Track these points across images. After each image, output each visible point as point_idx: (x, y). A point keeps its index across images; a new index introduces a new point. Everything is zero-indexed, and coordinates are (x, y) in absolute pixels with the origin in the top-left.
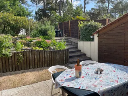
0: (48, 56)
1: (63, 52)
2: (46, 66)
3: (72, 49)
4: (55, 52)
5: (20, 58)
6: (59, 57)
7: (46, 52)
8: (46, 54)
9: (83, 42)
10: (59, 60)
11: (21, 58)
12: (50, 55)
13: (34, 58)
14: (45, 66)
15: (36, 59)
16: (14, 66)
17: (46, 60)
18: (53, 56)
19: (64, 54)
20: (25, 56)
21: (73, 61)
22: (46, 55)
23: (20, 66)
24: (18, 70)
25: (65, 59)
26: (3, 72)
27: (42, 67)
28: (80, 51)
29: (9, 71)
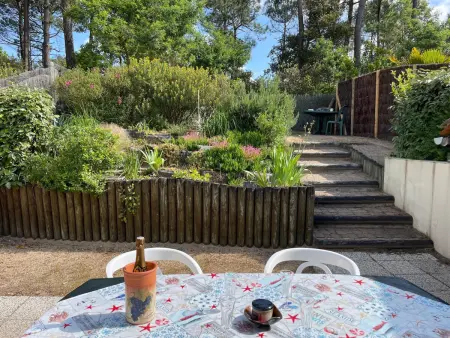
0: (224, 207)
1: (285, 198)
2: (214, 240)
3: (353, 190)
4: (251, 195)
5: (130, 201)
6: (267, 213)
7: (215, 191)
8: (215, 197)
9: (403, 161)
10: (267, 226)
11: (133, 200)
12: (233, 202)
13: (176, 207)
14: (210, 242)
15: (182, 213)
16: (112, 224)
17: (216, 218)
18: (242, 209)
19: (289, 204)
20: (147, 198)
21: (335, 238)
22: (215, 202)
23: (129, 227)
24: (125, 240)
25: (292, 226)
26: (84, 240)
27: (202, 241)
28: (391, 199)
29: (100, 238)
